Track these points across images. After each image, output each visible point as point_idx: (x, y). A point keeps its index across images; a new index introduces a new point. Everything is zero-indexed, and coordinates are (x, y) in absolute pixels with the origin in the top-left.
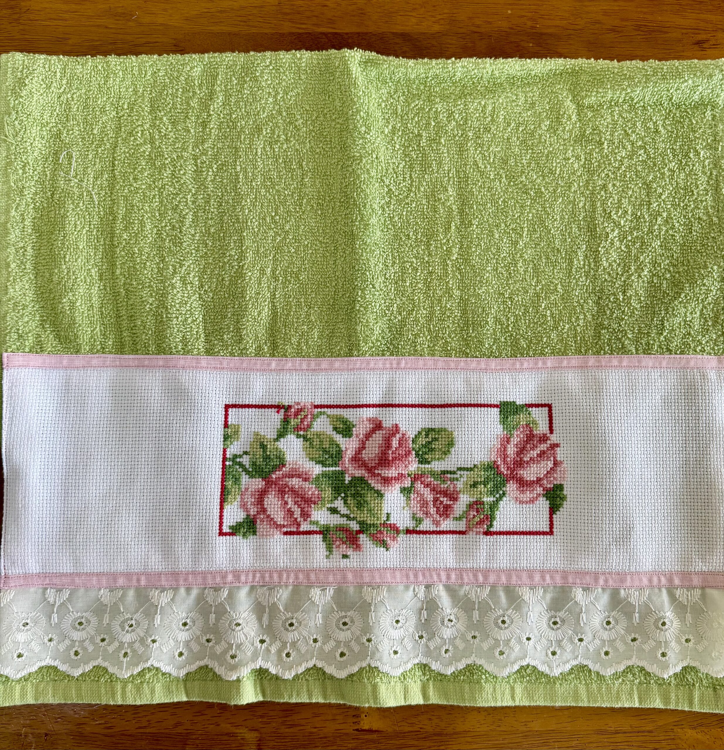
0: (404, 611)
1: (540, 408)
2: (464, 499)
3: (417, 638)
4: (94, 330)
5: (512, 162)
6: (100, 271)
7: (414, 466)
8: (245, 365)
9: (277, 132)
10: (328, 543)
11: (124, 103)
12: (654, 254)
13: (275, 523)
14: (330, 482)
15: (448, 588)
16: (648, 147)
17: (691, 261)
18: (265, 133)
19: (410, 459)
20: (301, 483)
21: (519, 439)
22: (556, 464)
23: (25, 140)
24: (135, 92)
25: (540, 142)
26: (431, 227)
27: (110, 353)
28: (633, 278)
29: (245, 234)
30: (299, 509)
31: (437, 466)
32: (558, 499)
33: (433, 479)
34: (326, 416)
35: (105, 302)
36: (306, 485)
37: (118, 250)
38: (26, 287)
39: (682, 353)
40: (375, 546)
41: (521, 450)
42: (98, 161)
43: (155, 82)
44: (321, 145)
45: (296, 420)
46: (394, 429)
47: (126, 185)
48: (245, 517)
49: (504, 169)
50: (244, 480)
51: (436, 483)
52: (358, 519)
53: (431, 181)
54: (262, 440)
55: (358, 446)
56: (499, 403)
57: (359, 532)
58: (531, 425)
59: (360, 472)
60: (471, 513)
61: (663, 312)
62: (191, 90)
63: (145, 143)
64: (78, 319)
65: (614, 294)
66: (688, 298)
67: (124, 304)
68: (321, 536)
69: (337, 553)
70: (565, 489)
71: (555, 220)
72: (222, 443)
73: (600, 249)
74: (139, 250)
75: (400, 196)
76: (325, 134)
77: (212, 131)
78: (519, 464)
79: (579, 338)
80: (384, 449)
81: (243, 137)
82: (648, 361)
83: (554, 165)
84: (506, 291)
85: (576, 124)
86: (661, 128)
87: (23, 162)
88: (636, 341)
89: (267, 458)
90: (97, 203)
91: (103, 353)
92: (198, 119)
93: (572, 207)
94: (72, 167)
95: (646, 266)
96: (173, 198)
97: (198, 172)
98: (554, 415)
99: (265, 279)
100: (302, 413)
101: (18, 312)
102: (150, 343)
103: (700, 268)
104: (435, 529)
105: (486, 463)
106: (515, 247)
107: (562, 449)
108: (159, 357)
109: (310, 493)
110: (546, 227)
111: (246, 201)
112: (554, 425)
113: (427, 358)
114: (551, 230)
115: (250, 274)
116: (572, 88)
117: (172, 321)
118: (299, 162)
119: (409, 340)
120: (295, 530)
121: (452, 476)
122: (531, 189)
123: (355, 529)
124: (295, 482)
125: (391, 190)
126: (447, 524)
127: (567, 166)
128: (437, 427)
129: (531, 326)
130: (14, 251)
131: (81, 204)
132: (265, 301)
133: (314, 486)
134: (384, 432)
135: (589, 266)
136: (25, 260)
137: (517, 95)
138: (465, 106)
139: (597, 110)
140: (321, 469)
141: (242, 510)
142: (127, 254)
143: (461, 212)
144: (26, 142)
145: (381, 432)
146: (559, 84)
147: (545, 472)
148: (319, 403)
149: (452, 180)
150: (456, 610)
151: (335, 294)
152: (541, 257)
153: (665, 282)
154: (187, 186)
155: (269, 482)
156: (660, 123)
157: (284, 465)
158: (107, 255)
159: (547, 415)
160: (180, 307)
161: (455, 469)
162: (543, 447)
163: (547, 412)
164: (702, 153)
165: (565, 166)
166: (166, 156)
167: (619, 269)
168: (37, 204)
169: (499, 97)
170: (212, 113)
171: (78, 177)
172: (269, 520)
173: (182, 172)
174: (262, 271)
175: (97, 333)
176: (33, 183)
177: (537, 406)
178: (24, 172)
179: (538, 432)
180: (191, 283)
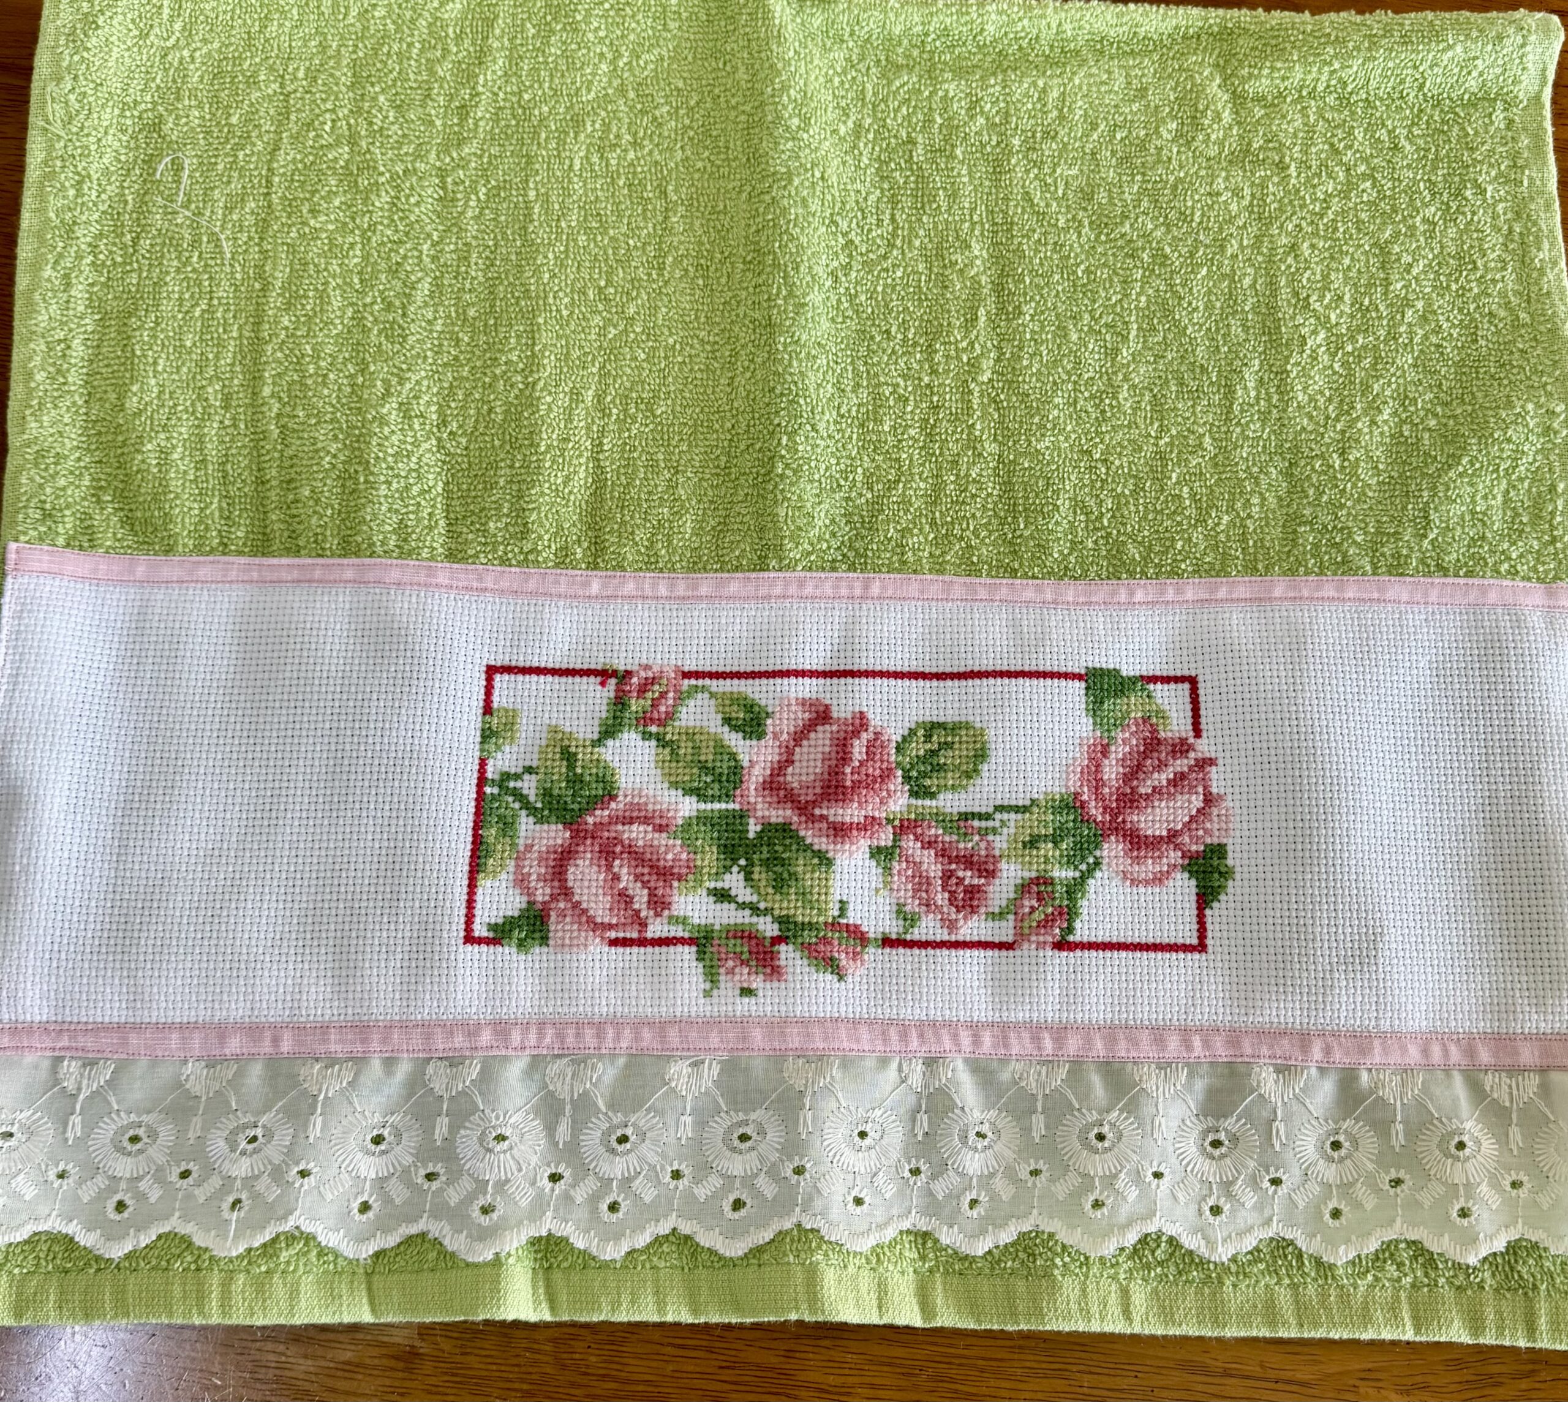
0: (877, 1112)
1: (1172, 686)
2: (1011, 874)
3: (907, 1174)
4: (206, 507)
5: (1102, 196)
6: (226, 391)
7: (899, 803)
8: (532, 585)
9: (614, 130)
10: (708, 963)
11: (298, 69)
12: (1401, 381)
13: (591, 920)
14: (715, 835)
15: (976, 1066)
16: (1378, 176)
17: (1479, 395)
18: (589, 129)
19: (892, 788)
20: (649, 836)
21: (1127, 749)
22: (1209, 800)
23: (86, 131)
24: (323, 47)
25: (1159, 161)
26: (936, 318)
27: (240, 553)
28: (1360, 425)
29: (541, 320)
30: (646, 891)
31: (950, 802)
32: (1216, 875)
33: (940, 831)
34: (706, 695)
35: (234, 451)
36: (662, 839)
37: (269, 348)
38: (66, 420)
39: (1469, 574)
40: (813, 969)
41: (1134, 771)
42: (236, 175)
43: (366, 28)
44: (707, 154)
45: (642, 702)
46: (858, 721)
47: (294, 224)
48: (524, 906)
49: (1085, 209)
50: (523, 827)
51: (947, 839)
52: (777, 913)
53: (935, 227)
54: (566, 742)
55: (777, 758)
56: (1083, 672)
57: (776, 940)
58: (1154, 720)
59: (781, 812)
60: (1026, 903)
61: (1425, 494)
62: (439, 47)
63: (338, 143)
64: (175, 484)
65: (1322, 456)
66: (1478, 465)
67: (276, 455)
68: (694, 949)
69: (729, 985)
70: (1230, 855)
71: (1195, 309)
72: (478, 747)
73: (1289, 367)
74: (313, 350)
75: (871, 255)
76: (715, 133)
77: (481, 123)
78: (1129, 799)
79: (1251, 543)
80: (834, 762)
81: (543, 135)
82: (1399, 589)
83: (1189, 204)
84: (1095, 446)
85: (1230, 128)
86: (1403, 142)
87: (78, 174)
88: (1373, 548)
89: (575, 781)
90: (229, 256)
91: (224, 554)
92: (450, 101)
93: (1229, 287)
94: (182, 187)
95: (1386, 402)
96: (391, 250)
97: (446, 200)
98: (1202, 699)
99: (580, 411)
100: (656, 687)
101: (46, 469)
102: (328, 533)
103: (1498, 407)
104: (946, 938)
105: (1057, 797)
106: (1113, 360)
107: (1221, 768)
108: (345, 561)
109: (670, 856)
110: (1176, 323)
111: (546, 257)
112: (1203, 720)
113: (929, 577)
114: (1186, 327)
115: (549, 399)
116: (1222, 63)
117: (377, 489)
118: (659, 186)
119: (890, 540)
120: (635, 935)
121: (984, 824)
122: (1144, 249)
123: (769, 934)
124: (637, 834)
125: (852, 241)
126: (972, 928)
127: (1216, 207)
128: (949, 720)
129: (1150, 517)
130: (43, 347)
131: (195, 259)
132: (580, 456)
133: (679, 842)
134: (835, 728)
135: (1269, 399)
136: (65, 366)
137: (1109, 73)
138: (1004, 88)
139: (1273, 105)
140: (695, 806)
141: (518, 891)
142: (287, 356)
143: (999, 288)
144: (88, 135)
145: (827, 727)
146: (1195, 54)
147: (1187, 819)
148: (693, 668)
149: (978, 227)
150: (993, 1113)
151: (730, 446)
152: (1167, 381)
153: (1426, 435)
154: (422, 227)
155: (579, 834)
156: (1402, 132)
157: (613, 798)
158: (244, 358)
159: (1188, 700)
160: (396, 462)
161: (991, 810)
162: (1181, 765)
163: (1187, 693)
164: (1490, 188)
165: (1211, 207)
166: (382, 169)
167: (1331, 408)
168: (101, 257)
169: (1074, 73)
170: (480, 89)
171: (193, 206)
172: (578, 911)
173: (412, 200)
174: (576, 395)
175: (212, 513)
176: (96, 216)
177: (1166, 680)
178: (79, 194)
179: (1170, 734)
180: (422, 416)
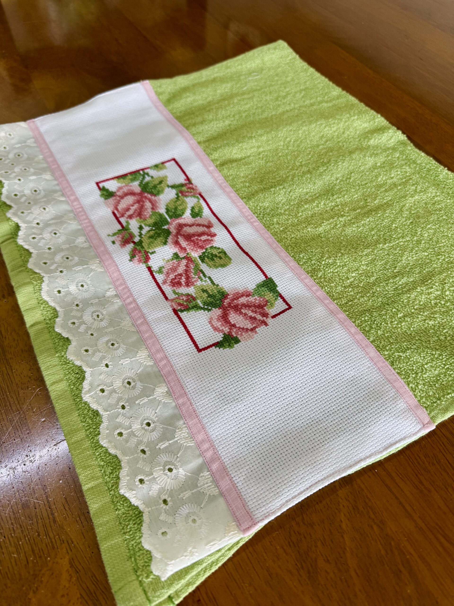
0: (92, 288)
1: (284, 303)
2: (191, 290)
3: (76, 303)
7: (195, 254)
8: (203, 158)
10: (118, 232)
13: (117, 205)
14: (158, 220)
15: (122, 308)
19: (199, 250)
20: (149, 208)
21: (253, 301)
22: (252, 330)
30: (132, 213)
31: (203, 267)
32: (228, 344)
33: (193, 267)
34: (198, 201)
39: (399, 374)
40: (129, 253)
41: (247, 306)
45: (186, 189)
46: (213, 235)
48: (114, 191)
50: (135, 183)
51: (192, 270)
52: (142, 239)
54: (165, 181)
55: (189, 223)
56: (269, 277)
57: (134, 243)
58: (269, 304)
59: (174, 230)
60: (184, 297)
61: (415, 346)
64: (182, 101)
66: (441, 358)
68: (121, 228)
69: (114, 238)
70: (238, 345)
71: (412, 257)
72: (152, 165)
73: (419, 289)
78: (237, 309)
79: (350, 304)
80: (196, 234)
82: (372, 352)
89: (155, 187)
91: (172, 114)
98: (286, 313)
100: (192, 190)
102: (188, 124)
104: (160, 283)
105: (224, 290)
107: (266, 328)
108: (183, 127)
109: (146, 214)
112: (279, 316)
113: (269, 233)
115: (254, 142)
117: (206, 126)
120: (118, 216)
121: (202, 276)
122: (417, 237)
123: (135, 240)
124: (148, 205)
128: (229, 255)
133: (151, 213)
134: (207, 230)
140: (164, 212)
141: (117, 189)
147: (242, 327)
148: (203, 195)
150: (108, 317)
152: (383, 260)
157: (155, 196)
158: (221, 100)
162: (259, 317)
163: (285, 308)
167: (417, 306)
168: (227, 75)
172: (118, 202)
174: (259, 147)
175: (180, 109)
179: (267, 310)
